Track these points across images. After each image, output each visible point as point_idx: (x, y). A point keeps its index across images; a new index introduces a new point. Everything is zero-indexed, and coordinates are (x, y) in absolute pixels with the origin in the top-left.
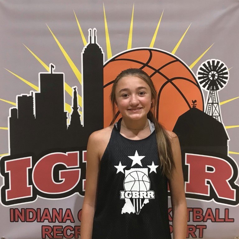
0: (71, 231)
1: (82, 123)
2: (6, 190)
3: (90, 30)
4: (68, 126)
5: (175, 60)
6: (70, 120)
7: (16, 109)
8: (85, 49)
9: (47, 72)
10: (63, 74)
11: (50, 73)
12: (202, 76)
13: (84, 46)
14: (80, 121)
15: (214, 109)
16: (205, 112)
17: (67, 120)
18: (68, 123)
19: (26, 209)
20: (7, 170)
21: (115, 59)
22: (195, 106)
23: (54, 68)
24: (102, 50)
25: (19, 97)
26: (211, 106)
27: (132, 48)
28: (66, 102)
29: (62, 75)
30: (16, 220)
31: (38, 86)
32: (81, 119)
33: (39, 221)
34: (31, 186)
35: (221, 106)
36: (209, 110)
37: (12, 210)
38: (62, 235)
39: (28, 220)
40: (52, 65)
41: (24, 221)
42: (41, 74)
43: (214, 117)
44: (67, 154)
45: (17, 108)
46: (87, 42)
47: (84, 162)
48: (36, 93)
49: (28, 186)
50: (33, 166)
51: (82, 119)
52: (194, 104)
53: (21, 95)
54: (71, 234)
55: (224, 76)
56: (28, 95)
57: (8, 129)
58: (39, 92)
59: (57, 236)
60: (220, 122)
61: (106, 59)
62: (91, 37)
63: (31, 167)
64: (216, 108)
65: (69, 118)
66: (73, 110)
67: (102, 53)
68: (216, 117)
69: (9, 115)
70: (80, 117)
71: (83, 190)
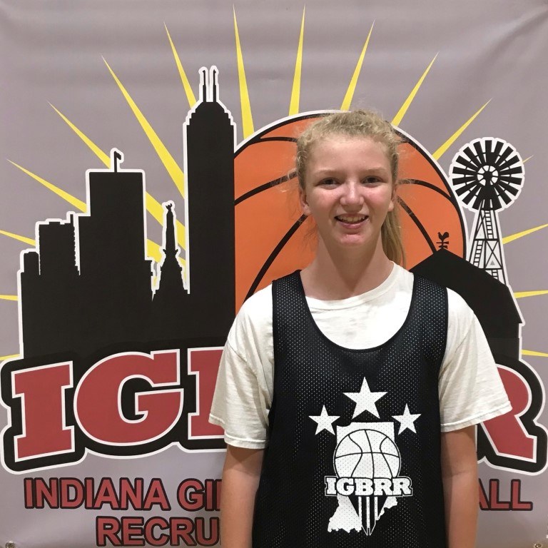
0: (162, 528)
1: (187, 286)
2: (16, 438)
3: (204, 72)
4: (154, 293)
6: (159, 278)
7: (35, 254)
8: (193, 114)
10: (141, 174)
11: (112, 170)
12: (462, 176)
13: (189, 108)
14: (182, 280)
15: (489, 252)
16: (467, 259)
17: (153, 278)
19: (61, 479)
20: (17, 393)
21: (261, 138)
22: (446, 247)
23: (120, 158)
24: (230, 117)
25: (41, 227)
26: (482, 245)
27: (300, 112)
28: (148, 238)
30: (39, 504)
31: (84, 201)
32: (183, 278)
33: (91, 506)
34: (72, 428)
35: (504, 245)
36: (478, 256)
37: (29, 483)
38: (143, 537)
39: (65, 503)
40: (115, 153)
41: (56, 505)
42: (91, 174)
43: (489, 272)
44: (152, 355)
45: (37, 250)
46: (197, 99)
47: (190, 373)
48: (80, 218)
49: (65, 428)
50: (75, 384)
51: (185, 277)
52: (443, 240)
53: (47, 222)
54: (162, 535)
55: (513, 176)
56: (63, 222)
57: (19, 298)
58: (88, 214)
59: (130, 539)
60: (502, 282)
61: (241, 138)
62: (204, 87)
63: (71, 386)
64: (492, 251)
65: (156, 275)
66: (164, 256)
67: (231, 124)
68: (492, 272)
69: (18, 268)
70: (182, 272)
71: (190, 437)
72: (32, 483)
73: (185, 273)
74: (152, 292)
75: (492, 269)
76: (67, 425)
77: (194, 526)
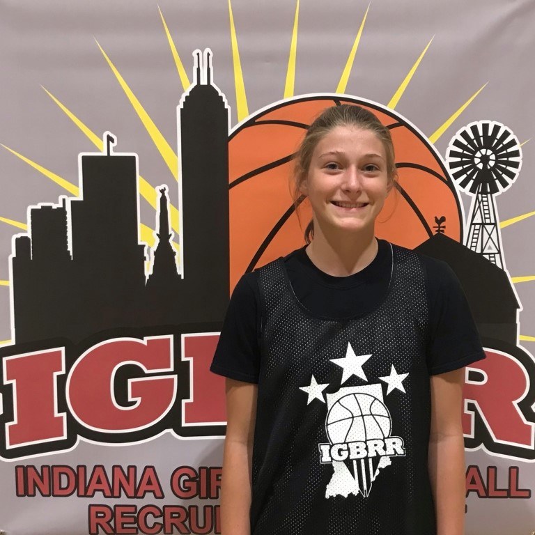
0: (155, 517)
1: (180, 271)
3: (198, 54)
4: (147, 278)
5: (396, 122)
7: (26, 238)
8: (186, 97)
9: (99, 151)
11: (105, 154)
12: (459, 159)
13: (183, 91)
15: (486, 236)
16: (464, 244)
17: (146, 263)
18: (148, 270)
19: (53, 466)
20: (8, 379)
21: (256, 121)
22: (443, 231)
23: (113, 142)
24: (225, 100)
25: (33, 211)
26: (479, 230)
27: (295, 95)
28: (141, 222)
29: (134, 158)
30: (31, 492)
31: (77, 185)
32: (176, 262)
33: (83, 494)
34: (64, 415)
35: (502, 230)
37: (21, 470)
38: (136, 525)
39: (57, 491)
41: (48, 493)
43: (487, 257)
44: (145, 341)
45: (29, 235)
46: (191, 82)
47: (184, 359)
49: (57, 415)
50: (68, 370)
51: (179, 261)
52: (439, 225)
53: (39, 206)
54: (155, 523)
55: (511, 159)
56: (55, 206)
57: (10, 283)
58: (80, 197)
59: (123, 528)
60: (500, 267)
61: (235, 122)
62: (198, 70)
63: (63, 372)
64: (490, 235)
65: (150, 260)
66: (158, 240)
67: (226, 107)
68: (490, 257)
69: (10, 253)
70: (176, 257)
71: (184, 424)
72: (23, 471)
73: (179, 258)
74: (145, 277)
75: (489, 254)
76: (59, 412)
77: (188, 515)
